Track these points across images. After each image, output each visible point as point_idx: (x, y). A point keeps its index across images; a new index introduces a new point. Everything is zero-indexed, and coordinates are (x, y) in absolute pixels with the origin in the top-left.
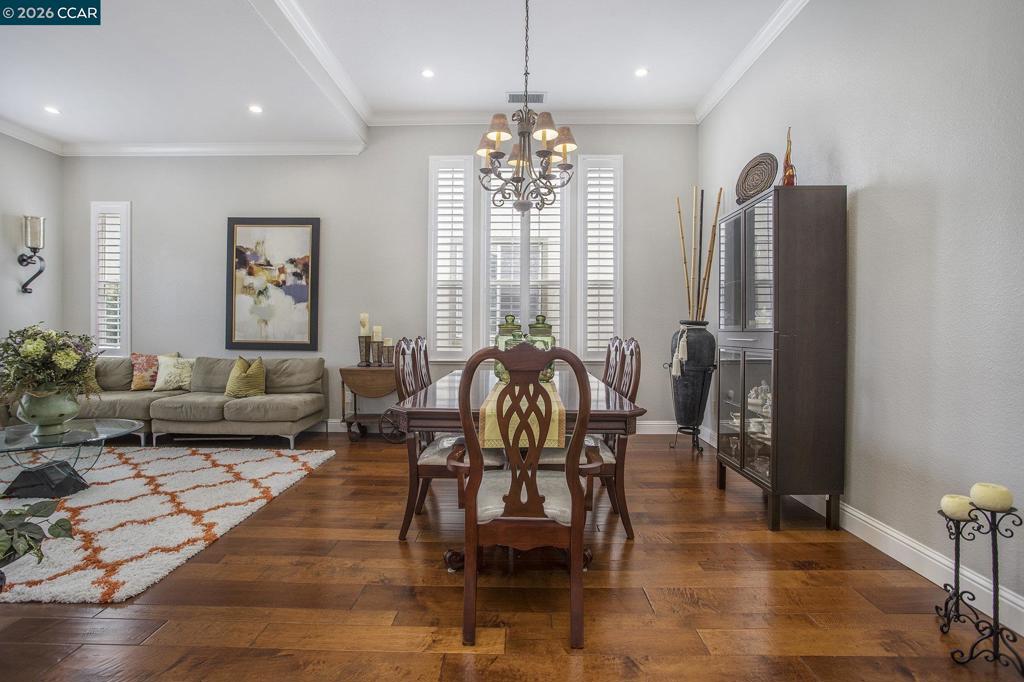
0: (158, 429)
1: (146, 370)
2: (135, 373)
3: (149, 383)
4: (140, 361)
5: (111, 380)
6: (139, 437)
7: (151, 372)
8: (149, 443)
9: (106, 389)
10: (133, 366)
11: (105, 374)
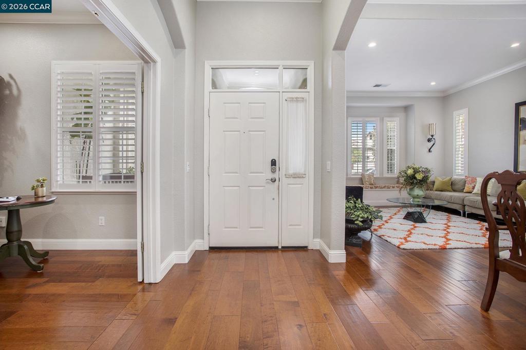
0: (468, 210)
1: (471, 184)
2: (466, 185)
3: (471, 190)
4: (468, 179)
5: (456, 187)
6: (460, 212)
7: (473, 185)
8: (464, 216)
9: (454, 191)
10: (466, 182)
11: (455, 185)
